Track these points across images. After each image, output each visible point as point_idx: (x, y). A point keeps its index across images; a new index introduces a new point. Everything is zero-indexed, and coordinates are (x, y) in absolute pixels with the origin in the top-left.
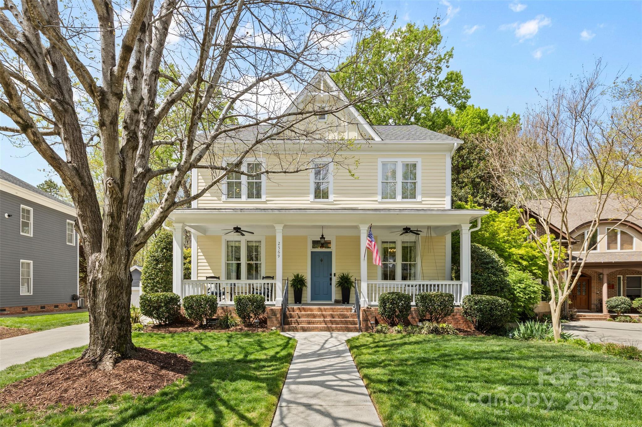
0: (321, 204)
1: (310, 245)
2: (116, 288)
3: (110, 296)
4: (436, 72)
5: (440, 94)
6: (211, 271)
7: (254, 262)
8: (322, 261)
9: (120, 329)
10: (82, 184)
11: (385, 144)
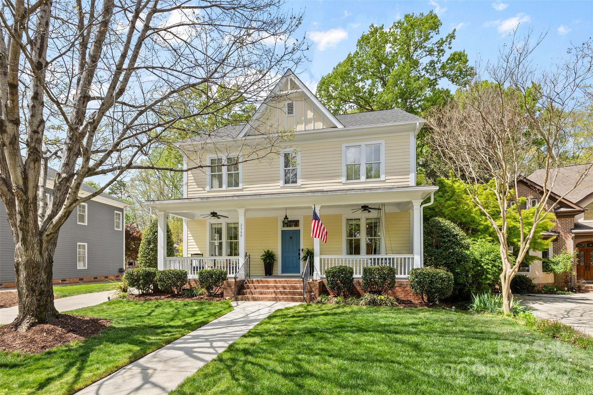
0: (290, 188)
1: (280, 224)
2: (33, 269)
3: (28, 275)
4: (438, 54)
5: (444, 75)
6: (198, 249)
7: (233, 241)
8: (291, 238)
9: (39, 301)
10: (8, 190)
11: (348, 130)
